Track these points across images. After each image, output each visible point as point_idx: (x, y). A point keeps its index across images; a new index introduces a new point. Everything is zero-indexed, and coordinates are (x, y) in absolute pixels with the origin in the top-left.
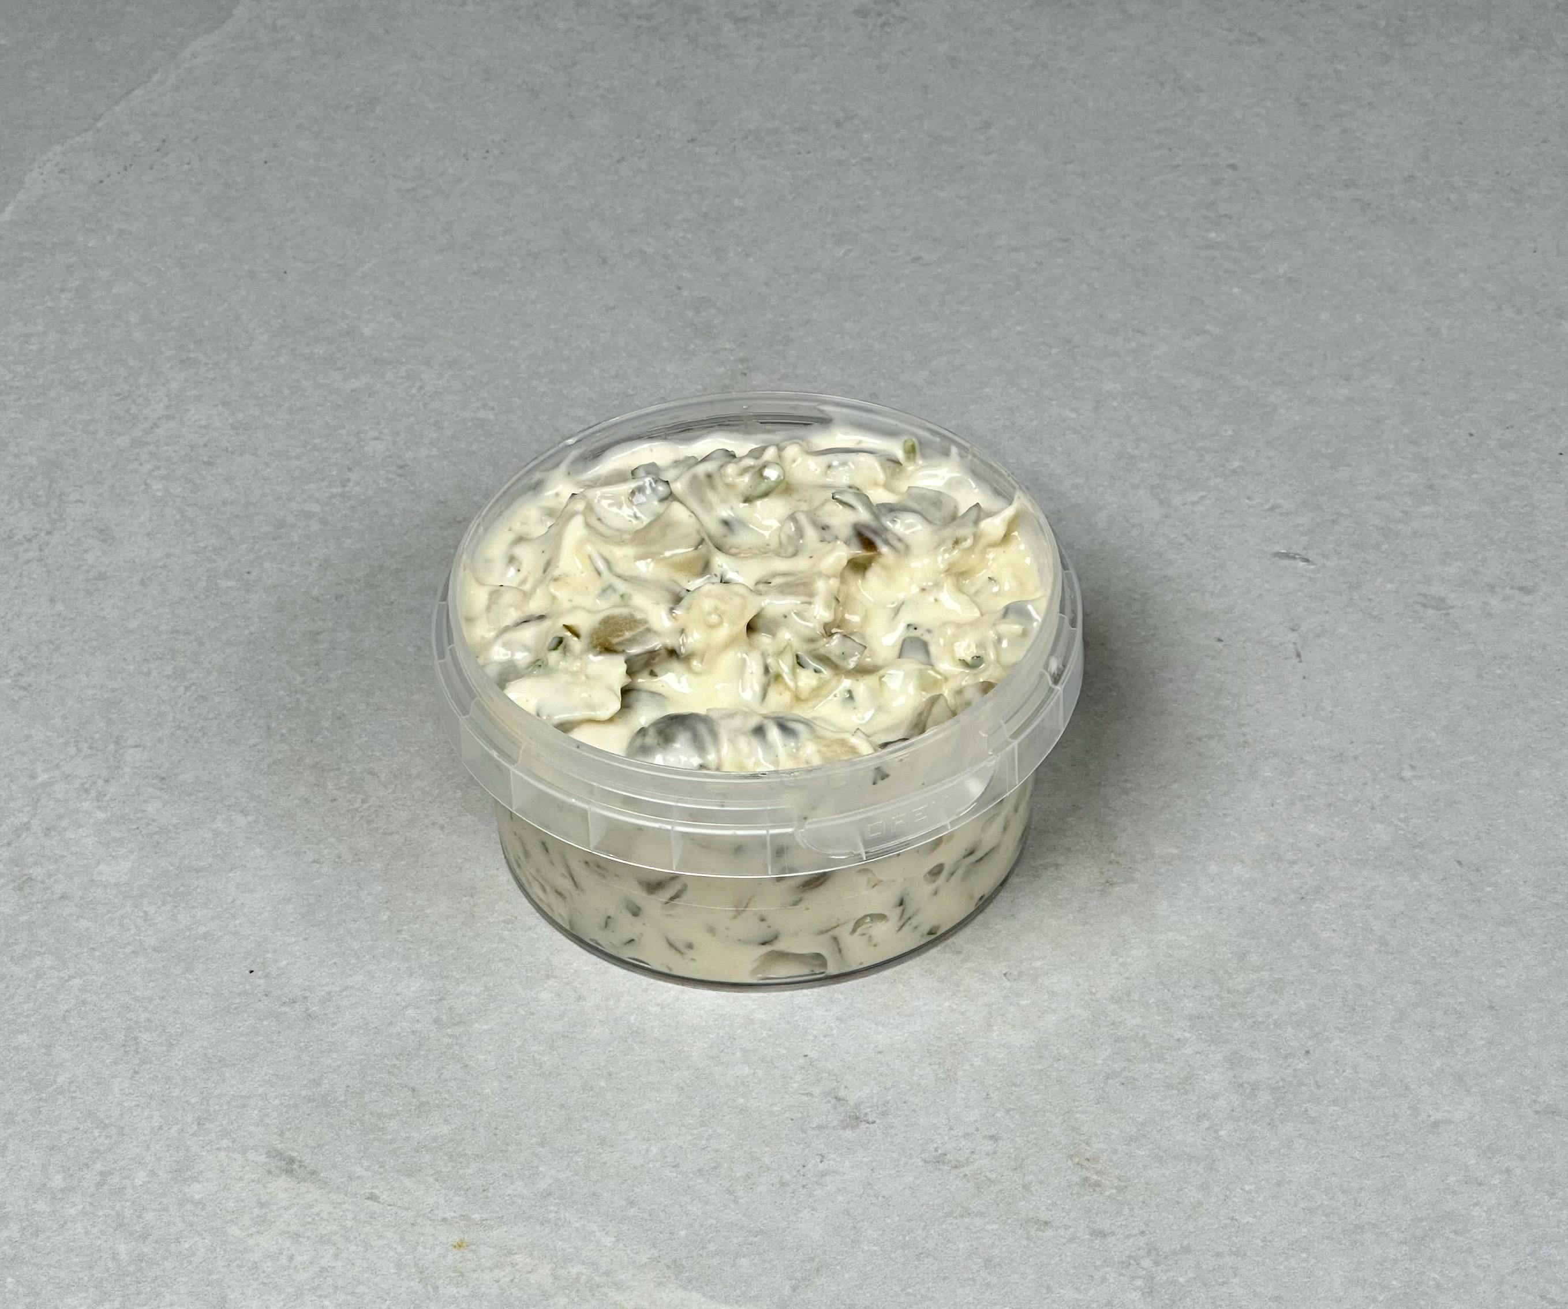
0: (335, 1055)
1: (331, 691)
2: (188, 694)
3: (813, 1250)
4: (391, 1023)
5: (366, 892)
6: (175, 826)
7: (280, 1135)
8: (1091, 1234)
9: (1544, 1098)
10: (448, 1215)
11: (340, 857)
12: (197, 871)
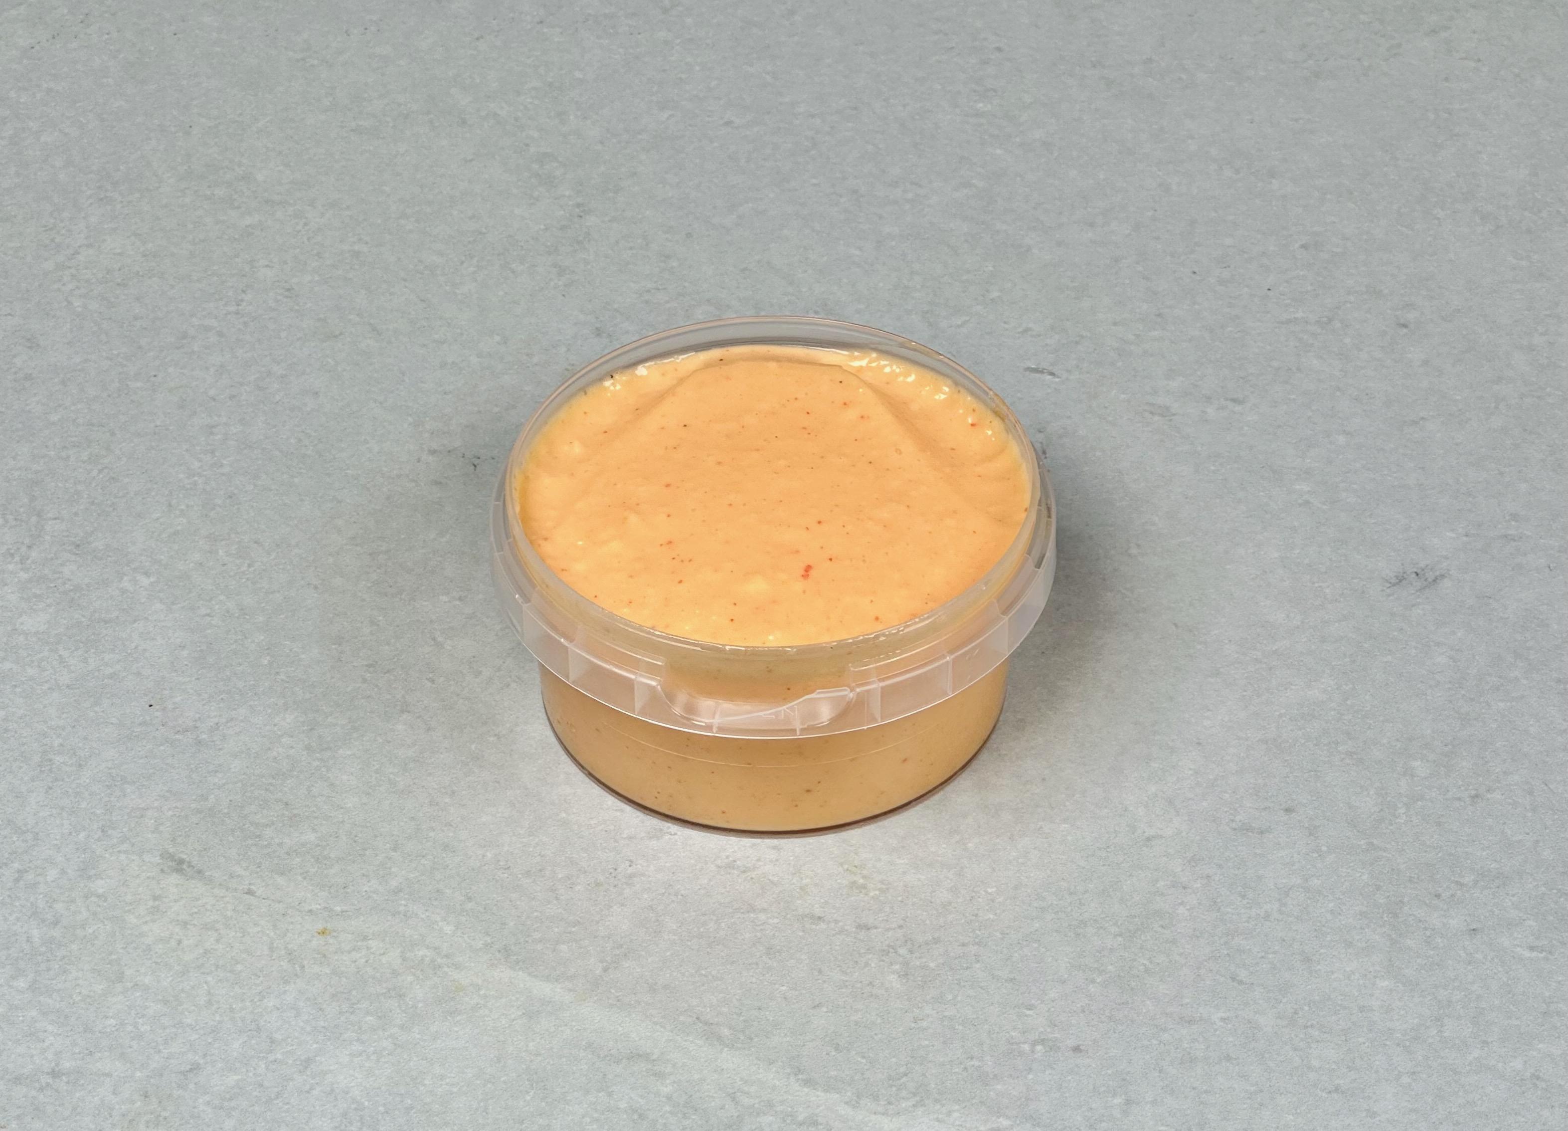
0: (220, 775)
1: (223, 474)
2: (101, 476)
3: (622, 938)
4: (269, 749)
5: (250, 640)
6: (88, 585)
7: (172, 841)
8: (857, 928)
9: (1238, 818)
10: (314, 907)
11: (228, 612)
12: (106, 622)
